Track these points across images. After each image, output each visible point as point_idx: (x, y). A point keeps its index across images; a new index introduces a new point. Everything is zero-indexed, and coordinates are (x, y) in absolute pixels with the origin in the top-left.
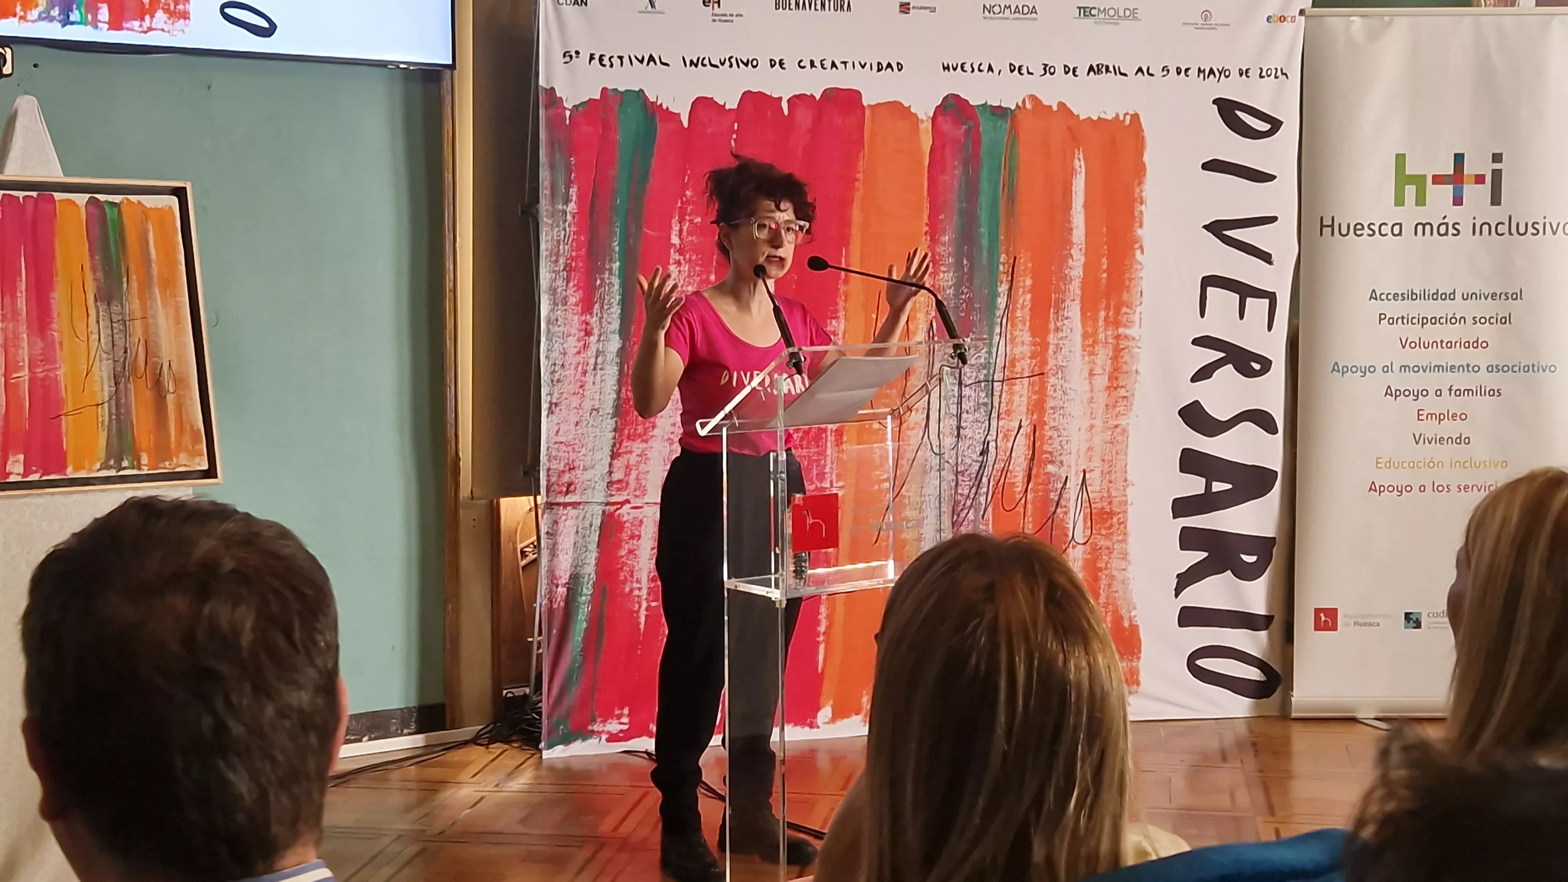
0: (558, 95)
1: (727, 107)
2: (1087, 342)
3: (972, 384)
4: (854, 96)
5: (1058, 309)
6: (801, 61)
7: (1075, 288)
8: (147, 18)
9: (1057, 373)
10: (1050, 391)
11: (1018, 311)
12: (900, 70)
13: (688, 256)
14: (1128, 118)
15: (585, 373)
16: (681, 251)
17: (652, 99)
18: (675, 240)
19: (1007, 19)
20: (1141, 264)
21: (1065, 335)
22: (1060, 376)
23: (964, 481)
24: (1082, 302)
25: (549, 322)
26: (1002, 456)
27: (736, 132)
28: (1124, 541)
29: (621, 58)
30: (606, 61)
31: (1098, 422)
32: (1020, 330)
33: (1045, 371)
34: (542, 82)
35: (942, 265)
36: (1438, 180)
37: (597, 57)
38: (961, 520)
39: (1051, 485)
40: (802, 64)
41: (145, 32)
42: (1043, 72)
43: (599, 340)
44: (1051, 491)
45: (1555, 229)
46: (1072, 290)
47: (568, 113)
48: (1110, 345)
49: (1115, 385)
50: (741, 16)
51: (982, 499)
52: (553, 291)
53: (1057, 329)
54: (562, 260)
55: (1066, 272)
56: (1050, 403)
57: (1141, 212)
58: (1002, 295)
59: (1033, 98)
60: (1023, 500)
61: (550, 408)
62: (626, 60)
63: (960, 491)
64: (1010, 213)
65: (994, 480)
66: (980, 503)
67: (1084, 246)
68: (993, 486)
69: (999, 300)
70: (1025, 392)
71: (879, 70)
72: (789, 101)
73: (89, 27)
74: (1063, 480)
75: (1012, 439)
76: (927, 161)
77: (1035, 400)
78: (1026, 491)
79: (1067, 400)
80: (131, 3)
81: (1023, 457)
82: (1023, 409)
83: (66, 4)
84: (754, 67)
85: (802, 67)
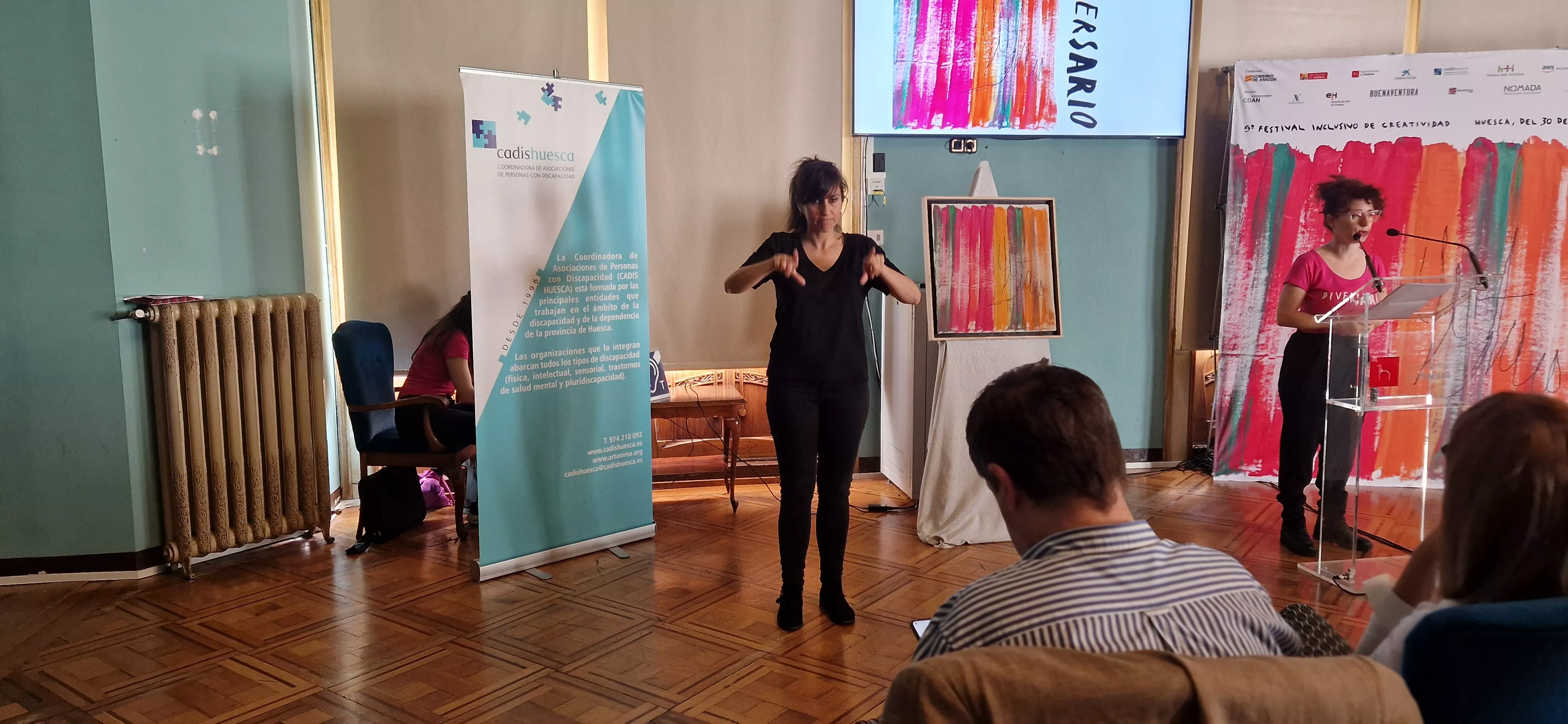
0: (1241, 148)
1: (1337, 150)
2: (1563, 277)
4: (1417, 141)
5: (1544, 257)
6: (1384, 123)
7: (1557, 246)
8: (1037, 122)
9: (1542, 294)
10: (1536, 304)
11: (1517, 258)
12: (1447, 125)
13: (1309, 229)
15: (1246, 289)
16: (1305, 227)
17: (1293, 148)
18: (1302, 221)
19: (1521, 93)
21: (1548, 272)
22: (1544, 296)
23: (1474, 353)
24: (1561, 254)
25: (1228, 263)
26: (1501, 340)
27: (1342, 163)
29: (1277, 127)
30: (1268, 130)
32: (1518, 270)
33: (1534, 292)
34: (1232, 142)
37: (1264, 127)
39: (1533, 358)
40: (1385, 125)
41: (1035, 129)
42: (1543, 122)
43: (1255, 272)
44: (1533, 361)
46: (1555, 247)
47: (1246, 157)
50: (1350, 101)
51: (1486, 364)
52: (1231, 248)
53: (1543, 269)
54: (1237, 232)
55: (1552, 237)
56: (1535, 311)
58: (1507, 249)
59: (1535, 137)
60: (1514, 365)
61: (1226, 306)
62: (1280, 128)
63: (1470, 359)
64: (1516, 203)
65: (1495, 353)
66: (1483, 366)
68: (1495, 356)
69: (1505, 252)
70: (1519, 304)
71: (1434, 126)
72: (1375, 147)
73: (1011, 128)
74: (1542, 355)
75: (1508, 331)
76: (1461, 175)
77: (1526, 309)
78: (1516, 360)
79: (1548, 310)
80: (1030, 116)
81: (1515, 341)
82: (1517, 314)
83: (1001, 119)
84: (1355, 128)
85: (1385, 127)
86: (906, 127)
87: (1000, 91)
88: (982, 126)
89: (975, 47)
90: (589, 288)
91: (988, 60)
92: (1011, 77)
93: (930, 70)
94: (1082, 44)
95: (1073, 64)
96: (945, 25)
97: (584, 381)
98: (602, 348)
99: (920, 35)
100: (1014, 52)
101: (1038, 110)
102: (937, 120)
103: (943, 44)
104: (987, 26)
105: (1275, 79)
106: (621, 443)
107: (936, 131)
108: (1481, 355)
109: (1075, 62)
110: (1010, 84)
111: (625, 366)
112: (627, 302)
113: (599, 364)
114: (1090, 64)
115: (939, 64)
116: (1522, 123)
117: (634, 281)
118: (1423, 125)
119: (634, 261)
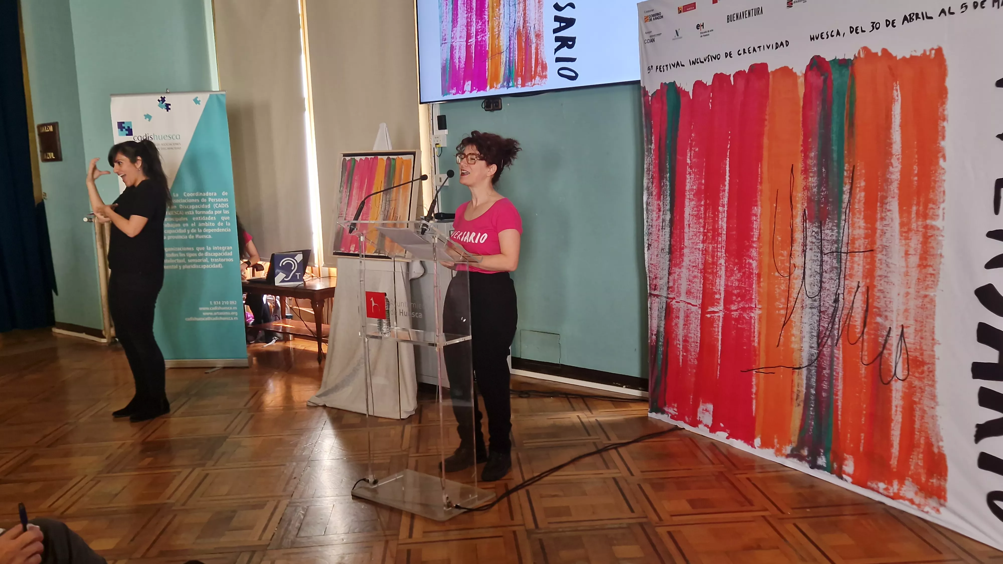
0: (647, 90)
1: (707, 85)
2: (903, 230)
3: (828, 253)
4: (764, 67)
5: (883, 203)
6: (739, 51)
7: (894, 188)
8: (533, 80)
9: (882, 251)
10: (878, 264)
11: (856, 204)
12: (787, 46)
13: (693, 170)
14: (934, 51)
15: (659, 230)
16: (691, 168)
17: (678, 86)
18: (689, 161)
20: (944, 169)
21: (887, 223)
22: (884, 253)
23: (825, 318)
24: (899, 199)
25: (648, 204)
26: (848, 305)
27: (712, 98)
28: (933, 386)
29: (667, 66)
30: (662, 69)
31: (912, 291)
32: (858, 218)
33: (875, 248)
34: (642, 84)
35: (811, 172)
37: (658, 67)
38: (823, 343)
39: (879, 332)
40: (740, 53)
41: (532, 86)
42: (872, 29)
43: (663, 214)
44: (880, 336)
46: (892, 189)
47: (650, 98)
48: (921, 233)
49: (925, 264)
50: (713, 30)
51: (836, 332)
53: (882, 219)
55: (888, 176)
56: (878, 272)
57: (944, 127)
58: (846, 192)
59: (865, 49)
60: (861, 338)
61: (648, 247)
62: (669, 67)
63: (822, 324)
64: (851, 134)
65: (843, 321)
66: (834, 334)
67: (900, 156)
68: (842, 324)
69: (844, 196)
70: (861, 262)
71: (777, 48)
72: (734, 76)
73: (515, 88)
74: (888, 329)
75: (853, 294)
76: (801, 104)
77: (868, 269)
78: (863, 333)
79: (890, 272)
80: (528, 75)
81: (860, 308)
82: (860, 274)
83: (508, 80)
84: (718, 59)
85: (740, 55)
86: (449, 93)
87: (506, 57)
88: (496, 88)
89: (488, 23)
90: (195, 213)
91: (497, 33)
92: (513, 43)
93: (462, 46)
94: (563, 6)
95: (557, 25)
96: (469, 10)
97: (194, 266)
98: (206, 248)
99: (455, 21)
100: (515, 22)
101: (533, 69)
102: (468, 86)
103: (468, 25)
104: (495, 4)
105: (662, 17)
106: (222, 306)
107: (467, 95)
108: (830, 322)
109: (559, 23)
110: (513, 50)
111: (223, 260)
112: (221, 221)
113: (204, 257)
114: (570, 22)
115: (467, 41)
116: (851, 32)
117: (226, 209)
118: (768, 48)
119: (225, 197)
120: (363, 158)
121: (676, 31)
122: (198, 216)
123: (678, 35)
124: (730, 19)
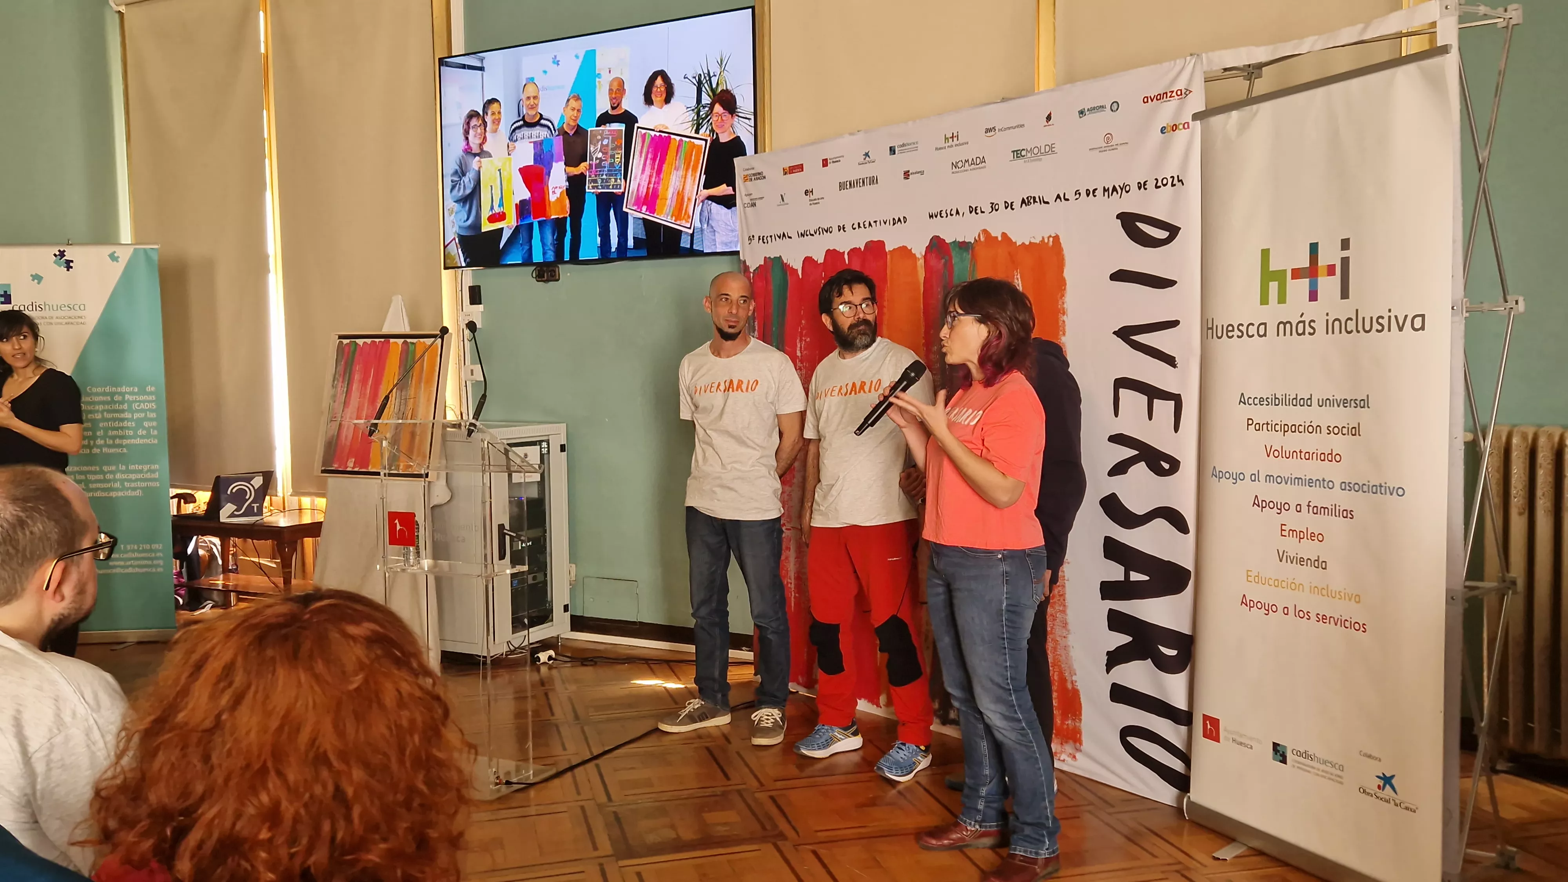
1: (819, 262)
4: (881, 246)
6: (854, 224)
12: (905, 222)
14: (1051, 239)
17: (785, 261)
19: (966, 171)
29: (771, 236)
30: (765, 240)
36: (1297, 274)
37: (762, 238)
40: (856, 226)
42: (991, 210)
45: (1401, 324)
50: (824, 198)
57: (1064, 321)
59: (985, 231)
62: (773, 238)
71: (894, 224)
72: (848, 253)
76: (922, 289)
84: (831, 232)
85: (854, 229)
90: (103, 416)
97: (99, 495)
98: (118, 467)
105: (765, 178)
106: (139, 551)
111: (145, 485)
112: (144, 428)
113: (115, 481)
116: (971, 212)
117: (151, 410)
118: (885, 223)
119: (151, 393)
120: (369, 341)
121: (782, 196)
122: (108, 420)
123: (783, 200)
124: (842, 186)
